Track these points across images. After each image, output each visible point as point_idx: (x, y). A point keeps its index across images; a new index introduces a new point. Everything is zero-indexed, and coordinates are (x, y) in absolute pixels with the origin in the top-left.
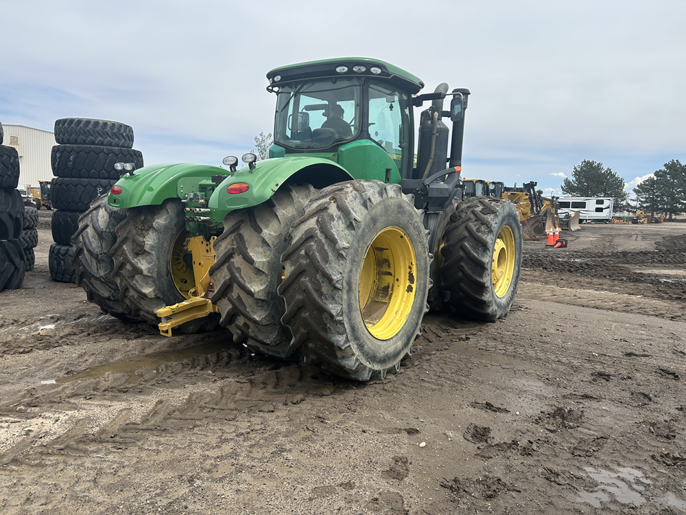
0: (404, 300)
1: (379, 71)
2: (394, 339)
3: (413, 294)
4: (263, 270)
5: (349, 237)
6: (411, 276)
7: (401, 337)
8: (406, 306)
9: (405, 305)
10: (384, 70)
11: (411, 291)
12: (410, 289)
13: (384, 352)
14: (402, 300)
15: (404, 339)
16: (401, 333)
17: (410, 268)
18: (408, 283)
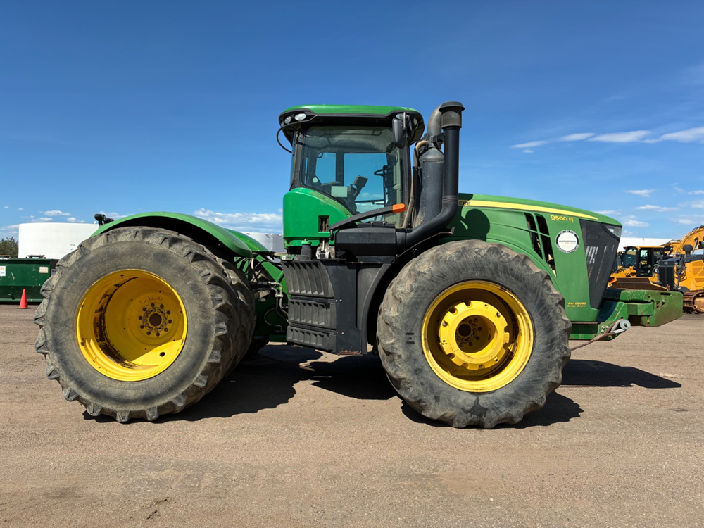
1: (304, 117)
2: (124, 384)
10: (309, 114)
15: (141, 393)
16: (140, 384)
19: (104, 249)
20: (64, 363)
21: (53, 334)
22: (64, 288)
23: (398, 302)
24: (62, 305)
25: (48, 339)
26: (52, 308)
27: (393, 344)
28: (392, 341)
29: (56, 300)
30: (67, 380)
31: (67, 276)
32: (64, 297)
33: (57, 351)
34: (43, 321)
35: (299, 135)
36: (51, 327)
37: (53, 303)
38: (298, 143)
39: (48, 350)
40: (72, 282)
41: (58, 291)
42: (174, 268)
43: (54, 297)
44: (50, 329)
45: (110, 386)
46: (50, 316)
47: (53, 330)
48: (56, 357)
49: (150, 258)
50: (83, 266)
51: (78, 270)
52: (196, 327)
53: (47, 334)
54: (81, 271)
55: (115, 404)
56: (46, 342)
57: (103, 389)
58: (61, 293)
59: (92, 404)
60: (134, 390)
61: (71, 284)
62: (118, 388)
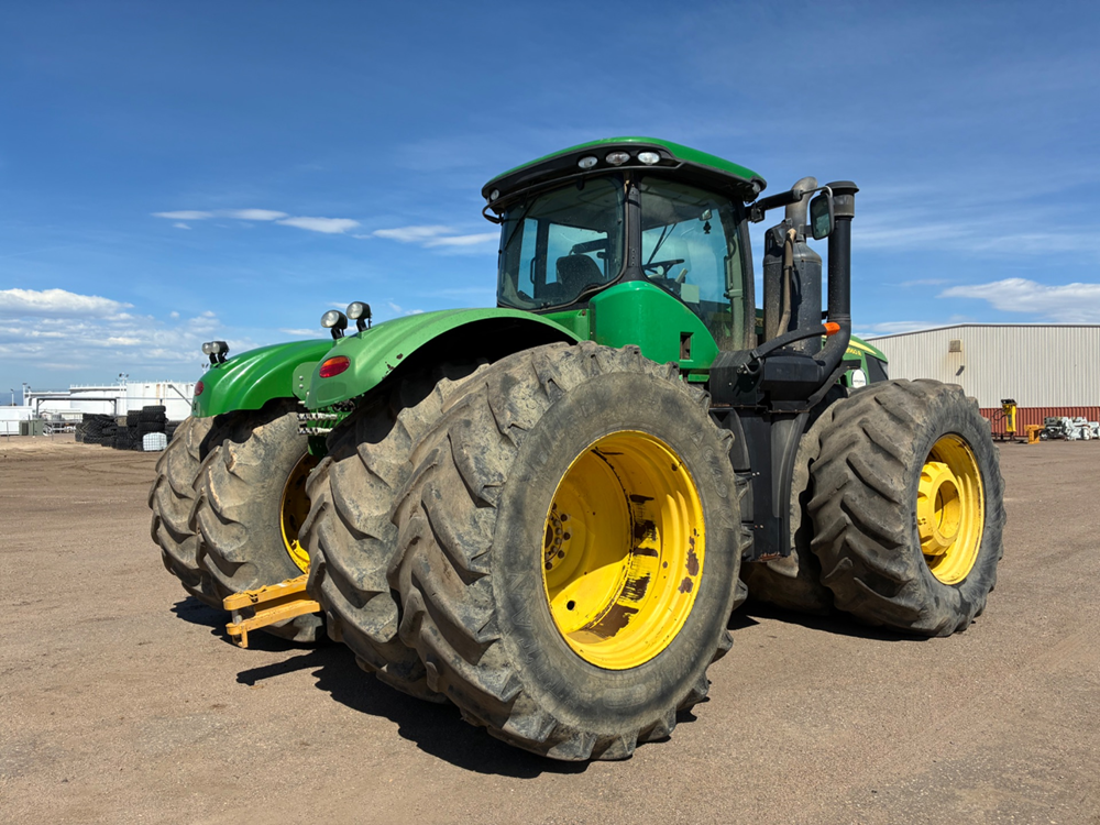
0: (672, 607)
1: (655, 158)
2: (626, 676)
3: (691, 597)
4: (386, 480)
5: (534, 411)
6: (692, 558)
7: (647, 679)
8: (673, 617)
9: (671, 617)
10: (665, 156)
11: (689, 591)
12: (687, 586)
13: (594, 693)
14: (667, 608)
15: (655, 686)
16: (649, 669)
17: (692, 542)
18: (685, 573)
19: (587, 388)
20: (531, 655)
21: (508, 591)
22: (525, 479)
23: (903, 470)
24: (523, 520)
25: (499, 604)
26: (503, 527)
27: (903, 531)
28: (902, 527)
29: (511, 509)
30: (536, 693)
31: (528, 450)
32: (528, 500)
33: (518, 630)
34: (487, 564)
35: (629, 187)
36: (504, 574)
37: (505, 515)
38: (630, 202)
39: (500, 631)
40: (539, 463)
41: (512, 486)
42: (689, 426)
43: (506, 502)
44: (501, 581)
45: (607, 686)
46: (499, 549)
47: (508, 582)
48: (514, 646)
49: (656, 407)
50: (556, 426)
51: (549, 435)
52: (719, 538)
53: (495, 592)
54: (554, 438)
55: (619, 721)
56: (494, 613)
57: (598, 695)
58: (521, 491)
59: (581, 734)
60: (644, 683)
61: (538, 469)
62: (621, 686)
